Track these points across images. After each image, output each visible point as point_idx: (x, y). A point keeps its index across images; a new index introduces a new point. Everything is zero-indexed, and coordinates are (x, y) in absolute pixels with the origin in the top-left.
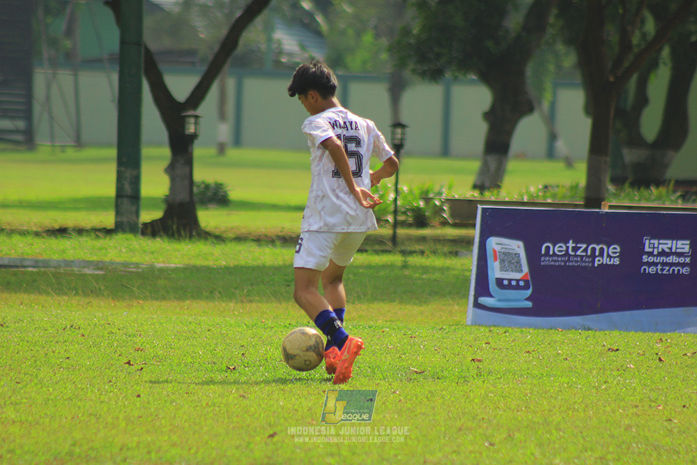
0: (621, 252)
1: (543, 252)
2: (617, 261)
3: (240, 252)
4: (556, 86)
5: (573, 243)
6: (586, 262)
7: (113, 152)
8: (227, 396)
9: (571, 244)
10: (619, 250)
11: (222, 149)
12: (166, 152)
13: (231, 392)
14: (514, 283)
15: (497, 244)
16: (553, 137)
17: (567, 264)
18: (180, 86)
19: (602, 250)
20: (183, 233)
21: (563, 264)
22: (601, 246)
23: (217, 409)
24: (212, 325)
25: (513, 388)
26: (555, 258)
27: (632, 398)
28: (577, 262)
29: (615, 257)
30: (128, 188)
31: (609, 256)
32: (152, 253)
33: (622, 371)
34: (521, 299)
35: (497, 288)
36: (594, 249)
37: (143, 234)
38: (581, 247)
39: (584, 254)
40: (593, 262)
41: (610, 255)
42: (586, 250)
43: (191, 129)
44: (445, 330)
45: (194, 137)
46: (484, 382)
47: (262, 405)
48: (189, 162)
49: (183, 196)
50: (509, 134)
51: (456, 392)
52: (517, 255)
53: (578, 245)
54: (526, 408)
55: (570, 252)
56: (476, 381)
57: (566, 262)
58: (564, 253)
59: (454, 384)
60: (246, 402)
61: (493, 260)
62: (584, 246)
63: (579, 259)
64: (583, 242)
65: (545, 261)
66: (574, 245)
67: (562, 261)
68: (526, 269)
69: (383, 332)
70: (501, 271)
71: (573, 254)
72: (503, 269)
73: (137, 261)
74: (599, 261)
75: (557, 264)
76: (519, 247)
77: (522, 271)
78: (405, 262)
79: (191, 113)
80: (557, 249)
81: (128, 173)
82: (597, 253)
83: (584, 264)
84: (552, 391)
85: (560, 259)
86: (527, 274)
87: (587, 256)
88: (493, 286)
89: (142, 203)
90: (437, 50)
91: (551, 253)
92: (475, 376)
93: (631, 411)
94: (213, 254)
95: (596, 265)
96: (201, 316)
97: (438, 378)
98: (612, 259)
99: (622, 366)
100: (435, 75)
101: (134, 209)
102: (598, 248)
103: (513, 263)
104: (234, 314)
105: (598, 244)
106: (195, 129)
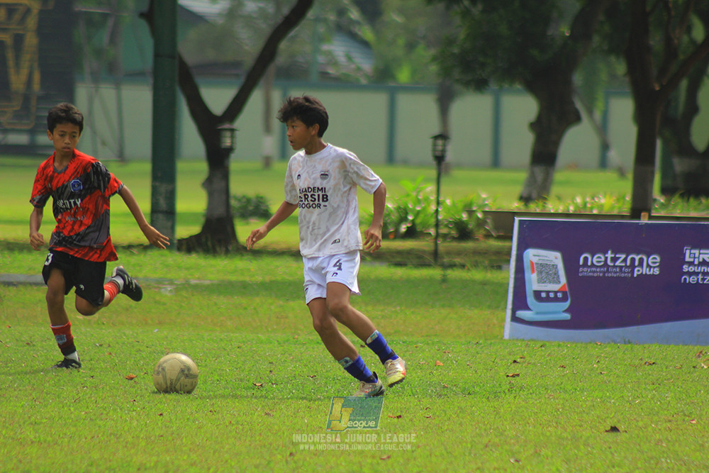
0: (661, 262)
1: (581, 262)
2: (657, 271)
3: (277, 267)
4: (608, 95)
5: (612, 252)
6: (625, 273)
7: (147, 167)
8: (251, 414)
9: (610, 255)
10: (658, 259)
11: (267, 162)
12: (203, 167)
13: (257, 410)
14: (552, 295)
15: (535, 256)
16: (605, 147)
17: (606, 275)
18: (217, 98)
19: (641, 261)
20: (218, 249)
21: (601, 275)
22: (640, 256)
23: (241, 427)
24: (244, 342)
25: (545, 403)
26: (594, 269)
27: (666, 412)
28: (616, 272)
29: (654, 267)
30: (163, 203)
31: (648, 265)
32: (187, 269)
33: (657, 385)
34: (559, 311)
35: (534, 301)
36: (633, 260)
37: (179, 249)
38: (619, 258)
39: (623, 264)
40: (633, 272)
41: (650, 265)
42: (625, 260)
43: (227, 142)
44: (481, 344)
45: (230, 150)
46: (515, 397)
47: (287, 423)
48: (226, 176)
49: (220, 211)
50: (556, 143)
51: (486, 408)
52: (555, 267)
53: (617, 256)
54: (557, 423)
55: (609, 263)
56: (507, 396)
57: (604, 273)
58: (602, 263)
59: (484, 400)
60: (271, 419)
61: (530, 271)
62: (623, 256)
63: (618, 270)
64: (622, 252)
65: (584, 272)
66: (613, 256)
67: (600, 272)
68: (563, 280)
69: (416, 347)
70: (538, 283)
71: (612, 264)
72: (540, 281)
73: (172, 278)
74: (639, 271)
75: (596, 275)
76: (556, 258)
77: (560, 282)
78: (444, 276)
79: (227, 126)
80: (595, 260)
81: (163, 188)
82: (637, 263)
83: (623, 275)
84: (585, 406)
85: (598, 270)
86: (565, 285)
87: (626, 266)
88: (531, 300)
89: (178, 218)
90: (481, 59)
91: (589, 264)
92: (506, 391)
93: (665, 425)
94: (249, 270)
95: (635, 275)
96: (233, 333)
97: (469, 394)
98: (652, 269)
99: (657, 380)
100: (480, 85)
101: (169, 224)
102: (637, 258)
103: (551, 275)
104: (268, 331)
105: (638, 254)
106: (232, 143)
